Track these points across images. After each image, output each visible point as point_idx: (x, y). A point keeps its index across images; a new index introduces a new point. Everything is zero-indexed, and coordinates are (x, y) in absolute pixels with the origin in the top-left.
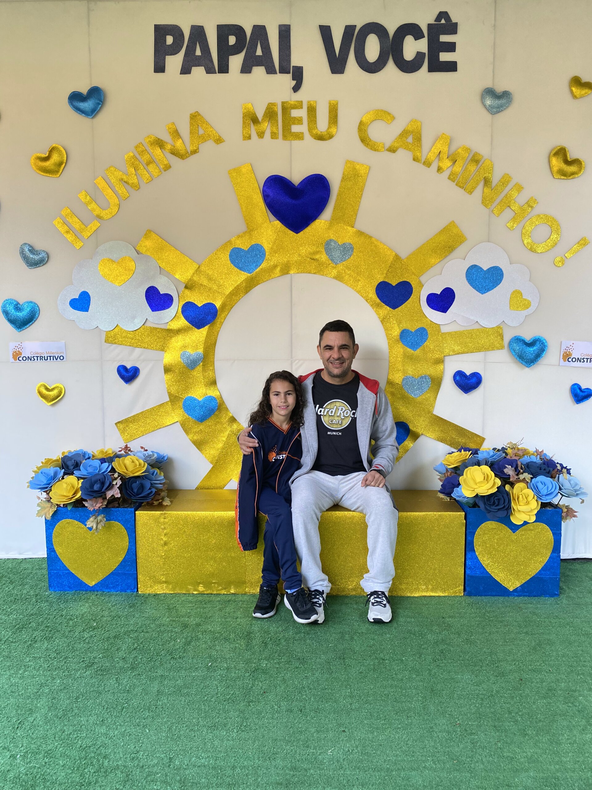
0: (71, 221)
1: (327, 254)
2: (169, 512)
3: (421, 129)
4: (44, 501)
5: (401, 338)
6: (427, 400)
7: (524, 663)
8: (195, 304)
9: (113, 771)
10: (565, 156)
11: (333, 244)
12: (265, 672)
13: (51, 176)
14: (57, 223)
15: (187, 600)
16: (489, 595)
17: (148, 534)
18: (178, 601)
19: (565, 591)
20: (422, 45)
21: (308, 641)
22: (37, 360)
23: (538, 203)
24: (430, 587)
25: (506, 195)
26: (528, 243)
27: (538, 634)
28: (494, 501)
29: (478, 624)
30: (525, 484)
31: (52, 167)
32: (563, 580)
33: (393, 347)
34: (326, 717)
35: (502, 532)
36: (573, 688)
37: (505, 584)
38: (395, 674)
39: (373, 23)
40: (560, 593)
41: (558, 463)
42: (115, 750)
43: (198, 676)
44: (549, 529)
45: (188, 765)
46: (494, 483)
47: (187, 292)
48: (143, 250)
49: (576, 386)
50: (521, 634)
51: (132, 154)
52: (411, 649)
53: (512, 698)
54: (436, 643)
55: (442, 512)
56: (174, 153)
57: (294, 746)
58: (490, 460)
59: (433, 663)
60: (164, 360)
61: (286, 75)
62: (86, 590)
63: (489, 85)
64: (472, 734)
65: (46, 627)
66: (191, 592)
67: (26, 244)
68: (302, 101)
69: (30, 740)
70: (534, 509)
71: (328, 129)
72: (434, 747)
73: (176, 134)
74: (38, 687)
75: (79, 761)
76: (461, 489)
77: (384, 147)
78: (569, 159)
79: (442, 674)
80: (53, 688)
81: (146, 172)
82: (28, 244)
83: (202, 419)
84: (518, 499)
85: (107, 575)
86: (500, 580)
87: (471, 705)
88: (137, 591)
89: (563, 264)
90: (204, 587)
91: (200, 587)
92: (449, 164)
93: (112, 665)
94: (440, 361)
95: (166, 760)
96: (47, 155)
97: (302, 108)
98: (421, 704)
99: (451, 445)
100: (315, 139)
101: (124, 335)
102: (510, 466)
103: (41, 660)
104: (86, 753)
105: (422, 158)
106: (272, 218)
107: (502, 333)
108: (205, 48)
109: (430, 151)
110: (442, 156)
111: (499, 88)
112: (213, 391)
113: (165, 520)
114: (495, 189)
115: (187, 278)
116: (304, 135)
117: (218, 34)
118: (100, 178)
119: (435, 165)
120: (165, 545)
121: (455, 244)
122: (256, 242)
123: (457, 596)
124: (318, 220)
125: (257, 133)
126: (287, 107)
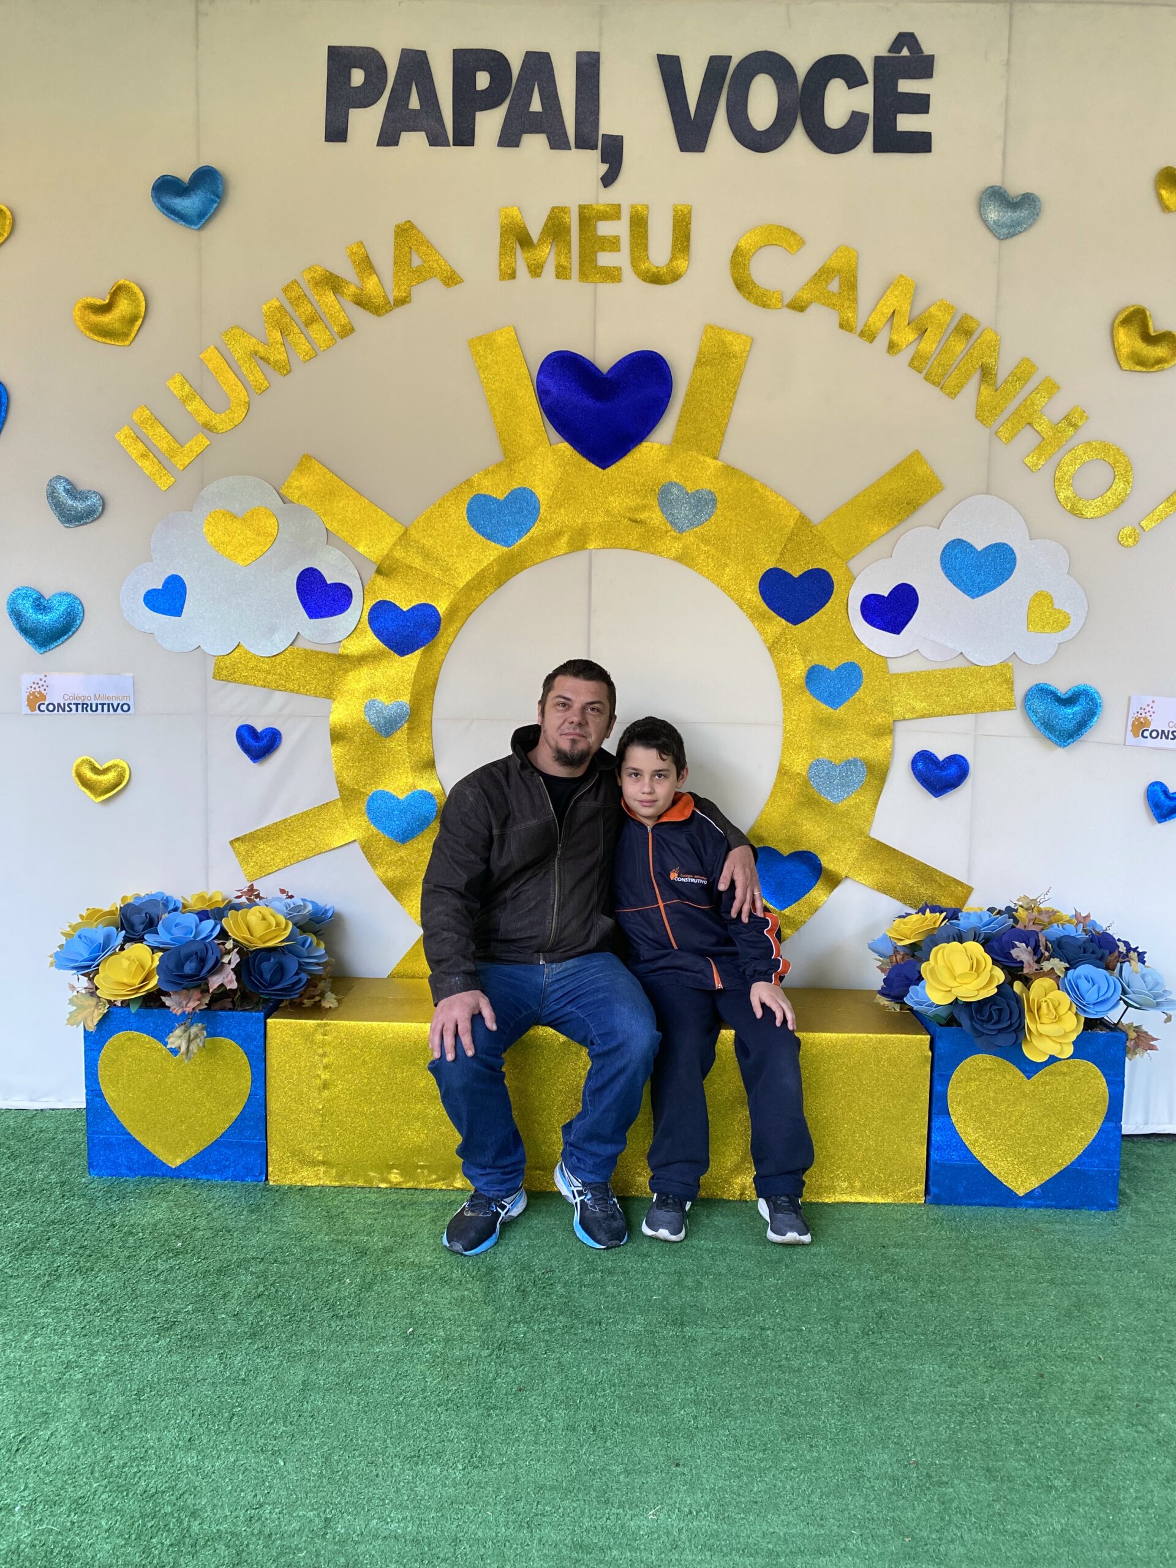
0: (150, 433)
1: (663, 512)
2: (335, 1022)
3: (856, 267)
4: (82, 994)
5: (807, 683)
6: (857, 807)
7: (1047, 1342)
8: (395, 605)
9: (209, 1543)
10: (1144, 325)
11: (675, 490)
12: (520, 1347)
13: (113, 343)
14: (122, 438)
15: (367, 1200)
16: (976, 1204)
17: (290, 1066)
18: (348, 1201)
19: (1129, 1198)
20: (863, 99)
21: (610, 1288)
22: (77, 711)
23: (1087, 418)
24: (857, 1184)
25: (1025, 400)
26: (1067, 498)
27: (1074, 1283)
28: (991, 1012)
29: (954, 1262)
30: (1052, 981)
31: (117, 326)
32: (1125, 1176)
33: (792, 700)
34: (645, 1443)
35: (1004, 1077)
36: (1148, 1395)
37: (1010, 1182)
38: (786, 1359)
39: (766, 52)
40: (1121, 1203)
41: (1119, 940)
42: (215, 1501)
43: (386, 1354)
44: (1100, 1073)
45: (362, 1533)
46: (992, 977)
47: (380, 581)
48: (294, 495)
49: (1157, 788)
50: (1040, 1283)
51: (277, 304)
52: (818, 1308)
53: (1023, 1412)
54: (869, 1297)
55: (885, 1033)
56: (362, 302)
57: (578, 1500)
58: (983, 931)
59: (863, 1338)
60: (331, 719)
61: (589, 151)
62: (164, 1176)
63: (995, 180)
64: (941, 1484)
65: (80, 1248)
66: (374, 1184)
67: (60, 477)
68: (619, 205)
69: (42, 1475)
70: (1073, 1031)
71: (671, 261)
72: (863, 1507)
73: (366, 265)
74: (62, 1369)
75: (140, 1521)
76: (924, 988)
77: (781, 301)
78: (1153, 334)
79: (880, 1361)
80: (92, 1371)
81: (303, 340)
82: (64, 478)
83: (404, 837)
84: (1039, 1009)
85: (206, 1145)
86: (1000, 1173)
87: (938, 1425)
88: (267, 1179)
89: (1136, 541)
90: (402, 1176)
91: (393, 1175)
92: (912, 336)
93: (213, 1327)
94: (886, 731)
95: (318, 1523)
96: (107, 301)
97: (619, 218)
98: (839, 1420)
99: (903, 899)
100: (644, 280)
101: (251, 665)
102: (1024, 945)
103: (71, 1312)
104: (156, 1505)
105: (858, 324)
106: (554, 436)
107: (1011, 677)
108: (429, 96)
109: (874, 310)
110: (897, 320)
111: (1015, 188)
112: (430, 779)
113: (325, 1037)
114: (1002, 388)
115: (381, 553)
116: (623, 272)
117: (454, 67)
118: (212, 349)
119: (883, 337)
120: (324, 1087)
121: (921, 497)
122: (522, 484)
123: (911, 1203)
124: (647, 444)
125: (529, 267)
126: (589, 215)
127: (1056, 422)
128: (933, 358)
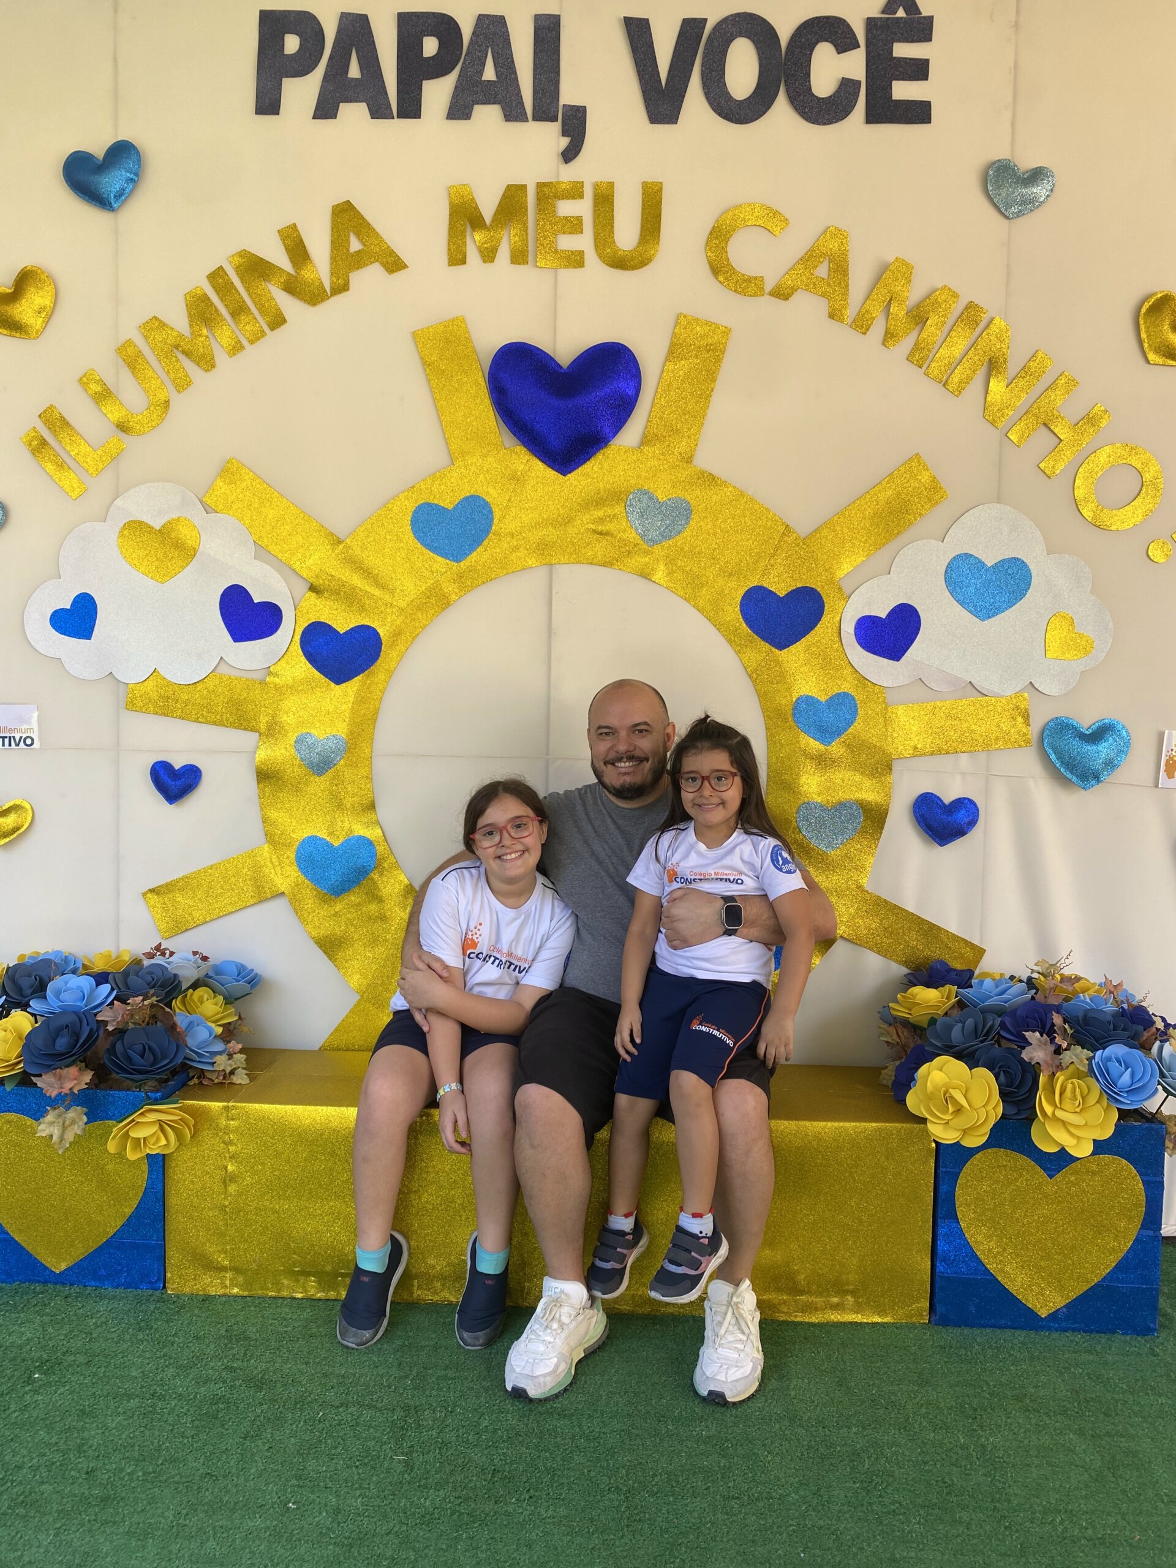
1: (631, 523)
2: (244, 1104)
3: (847, 251)
5: (795, 716)
6: (853, 857)
8: (331, 627)
10: (1173, 313)
11: (645, 498)
15: (276, 1315)
19: (1171, 1319)
20: (854, 64)
23: (1110, 417)
25: (1040, 397)
33: (777, 734)
35: (1021, 1175)
37: (1030, 1301)
39: (745, 14)
40: (1161, 1326)
41: (1155, 1015)
44: (1134, 1172)
47: (314, 600)
48: (218, 504)
51: (201, 293)
56: (295, 289)
60: (257, 754)
61: (549, 124)
63: (1001, 152)
66: (288, 1294)
68: (582, 182)
70: (1105, 1124)
71: (639, 244)
73: (298, 250)
77: (764, 288)
81: (230, 332)
83: (338, 889)
85: (96, 1246)
86: (1019, 1291)
88: (164, 1287)
89: (1168, 557)
91: (309, 1284)
92: (911, 327)
94: (884, 770)
96: (13, 290)
97: (581, 197)
99: (905, 964)
100: (609, 265)
101: (169, 692)
105: (850, 313)
106: (509, 439)
107: (1026, 710)
108: (371, 63)
109: (867, 298)
110: (894, 309)
111: (1026, 162)
112: (368, 825)
113: (232, 1122)
114: (1013, 385)
115: (316, 569)
116: (586, 257)
117: (398, 31)
118: (129, 342)
119: (877, 330)
120: (230, 1181)
121: (923, 506)
122: (472, 492)
123: (914, 1324)
124: (613, 447)
125: (481, 251)
126: (548, 194)
127: (1076, 421)
128: (934, 351)
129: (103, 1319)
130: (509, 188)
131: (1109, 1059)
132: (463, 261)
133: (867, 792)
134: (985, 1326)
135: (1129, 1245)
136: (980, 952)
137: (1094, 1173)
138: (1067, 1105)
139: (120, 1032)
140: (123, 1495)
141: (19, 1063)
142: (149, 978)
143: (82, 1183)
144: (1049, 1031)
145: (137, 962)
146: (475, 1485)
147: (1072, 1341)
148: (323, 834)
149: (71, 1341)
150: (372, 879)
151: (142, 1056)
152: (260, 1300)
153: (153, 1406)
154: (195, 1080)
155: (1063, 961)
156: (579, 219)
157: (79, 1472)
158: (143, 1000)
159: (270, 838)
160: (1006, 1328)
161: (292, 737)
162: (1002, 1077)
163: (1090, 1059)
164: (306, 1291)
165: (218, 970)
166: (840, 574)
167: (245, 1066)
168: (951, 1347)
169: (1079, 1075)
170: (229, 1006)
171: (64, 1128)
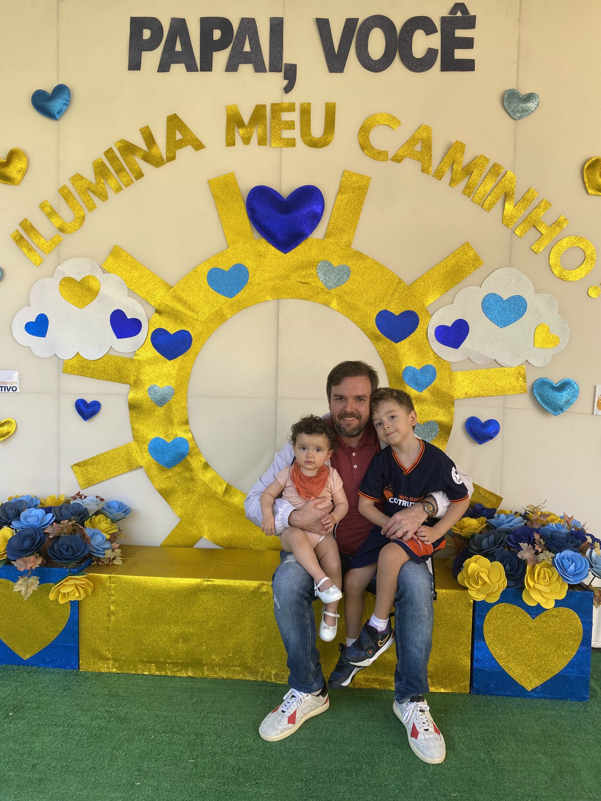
1: (319, 278)
2: (119, 575)
3: (431, 137)
5: (404, 377)
8: (166, 331)
11: (326, 266)
13: (9, 183)
16: (502, 695)
17: (92, 601)
19: (596, 692)
20: (435, 41)
23: (568, 222)
25: (531, 212)
27: (559, 755)
31: (12, 174)
35: (518, 617)
37: (522, 682)
39: (379, 15)
41: (588, 535)
44: (577, 616)
47: (157, 317)
48: (109, 268)
51: (100, 160)
55: (444, 588)
56: (148, 159)
60: (129, 396)
61: (278, 73)
62: (19, 664)
63: (511, 85)
66: (141, 672)
68: (294, 103)
71: (324, 135)
77: (388, 156)
83: (170, 465)
85: (44, 647)
86: (516, 676)
88: (79, 668)
89: (599, 295)
91: (151, 667)
92: (464, 176)
96: (6, 160)
97: (294, 110)
100: (308, 145)
101: (85, 364)
105: (432, 169)
106: (257, 235)
107: (525, 375)
108: (187, 44)
109: (442, 161)
110: (455, 167)
111: (524, 91)
112: (185, 431)
113: (112, 585)
114: (517, 206)
115: (158, 301)
116: (296, 141)
117: (201, 27)
118: (65, 187)
119: (447, 177)
120: (112, 614)
121: (470, 269)
122: (238, 262)
123: (462, 693)
124: (310, 239)
125: (242, 139)
126: (277, 109)
127: (550, 225)
128: (476, 189)
129: (47, 684)
130: (257, 106)
131: (563, 558)
132: (234, 144)
133: (441, 417)
134: (498, 695)
135: (574, 654)
136: (499, 499)
137: (555, 616)
138: (541, 581)
139: (57, 538)
140: (50, 778)
141: (5, 554)
142: (72, 511)
143: (38, 615)
144: (532, 542)
145: (67, 502)
146: (229, 776)
147: (544, 704)
148: (162, 436)
149: (30, 696)
150: (187, 460)
151: (67, 551)
152: (127, 675)
153: (69, 731)
154: (95, 562)
155: (541, 505)
156: (293, 122)
157: (28, 765)
158: (68, 522)
159: (135, 438)
160: (509, 696)
161: (147, 388)
162: (507, 566)
163: (553, 558)
164: (150, 671)
165: (109, 506)
166: (427, 304)
167: (120, 555)
168: (480, 706)
169: (548, 567)
170: (114, 524)
171: (27, 587)
